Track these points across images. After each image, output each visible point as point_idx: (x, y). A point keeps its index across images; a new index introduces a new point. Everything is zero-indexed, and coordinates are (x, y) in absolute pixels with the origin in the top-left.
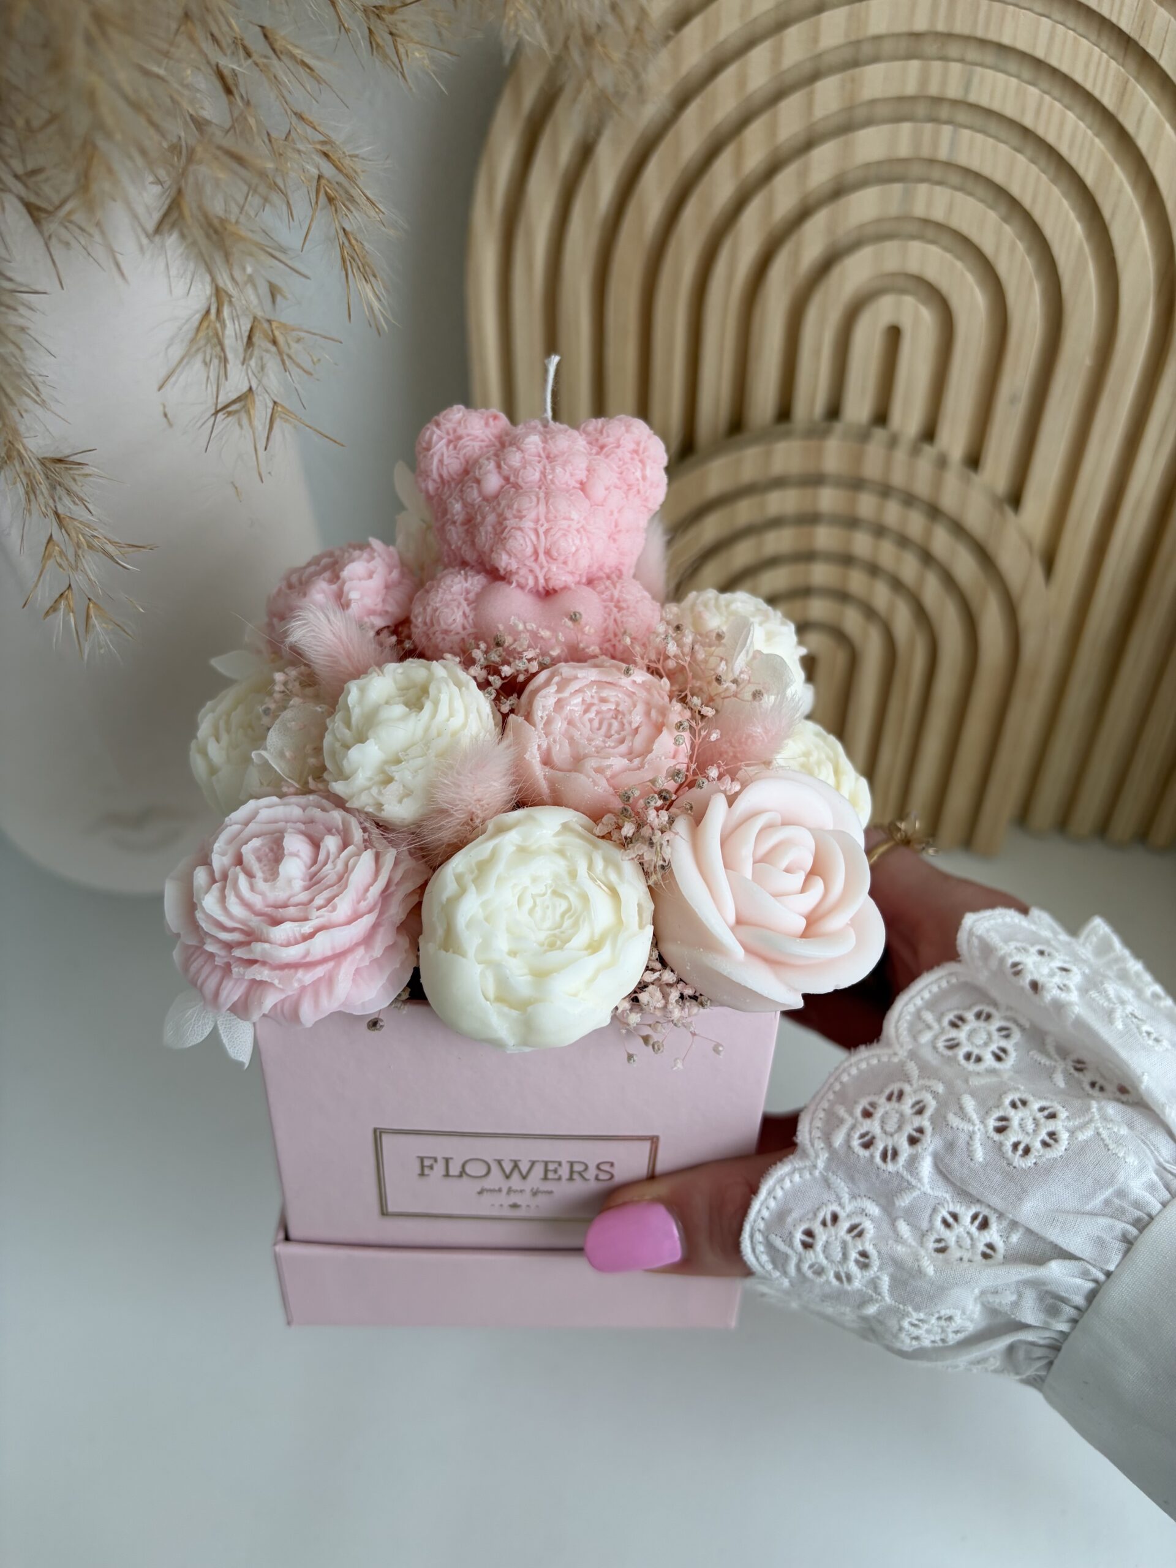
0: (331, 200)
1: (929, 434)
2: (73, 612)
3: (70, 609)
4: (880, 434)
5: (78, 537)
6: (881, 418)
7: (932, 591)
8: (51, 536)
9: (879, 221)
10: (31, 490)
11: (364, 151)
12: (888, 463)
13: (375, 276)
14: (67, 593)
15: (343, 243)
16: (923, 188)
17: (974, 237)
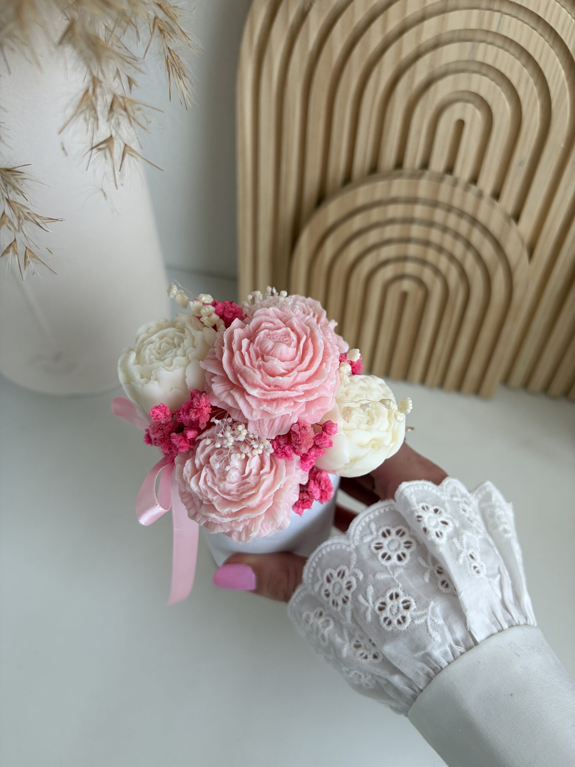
1: (474, 180)
2: (17, 254)
3: (15, 252)
4: (449, 178)
5: (19, 213)
6: (450, 169)
7: (470, 262)
8: (4, 212)
9: (457, 62)
12: (452, 194)
14: (14, 244)
15: (168, 56)
16: (482, 45)
17: (508, 74)
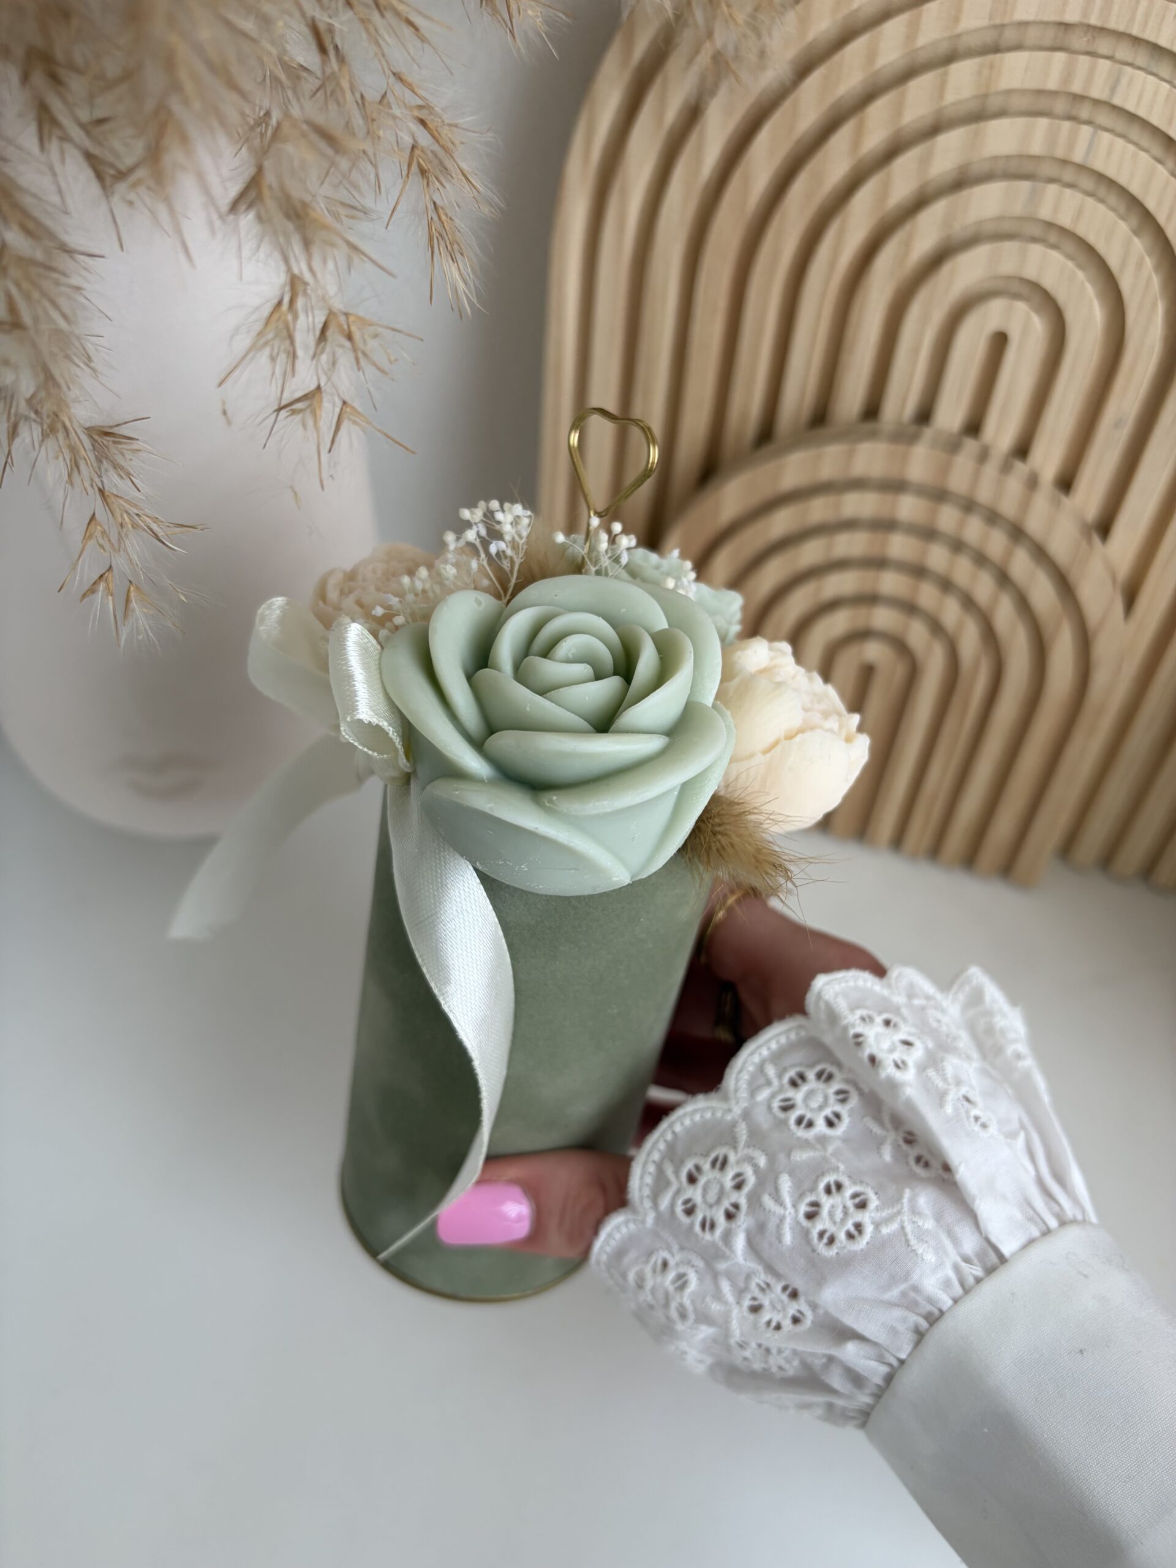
0: (423, 173)
1: (1022, 450)
2: (111, 596)
3: (109, 592)
4: (971, 446)
5: (123, 518)
6: (974, 427)
7: (1005, 614)
8: (93, 516)
9: (1000, 219)
10: (74, 463)
12: (976, 476)
13: (462, 254)
14: (107, 574)
15: (433, 219)
16: (1053, 188)
17: (1101, 248)
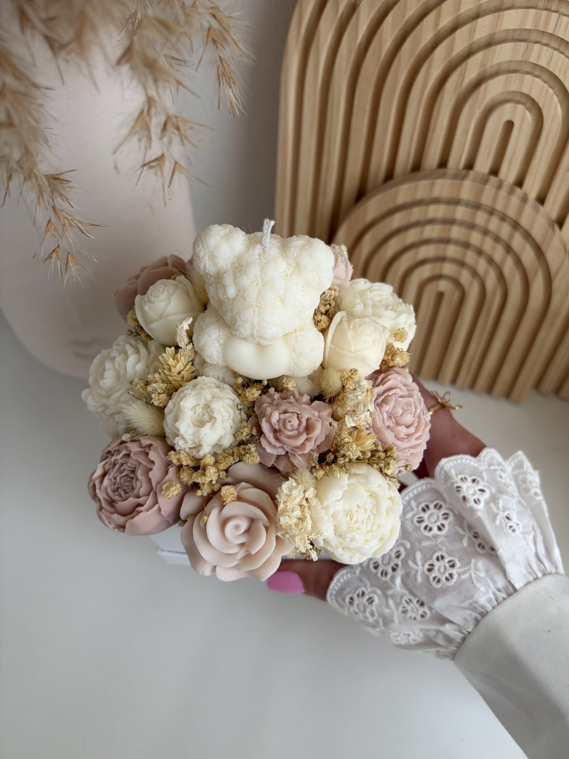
0: (214, 41)
1: (520, 182)
2: (59, 259)
3: (58, 258)
4: (493, 180)
5: (64, 221)
6: (495, 171)
7: (509, 266)
8: (50, 220)
9: (510, 62)
10: (41, 194)
11: (236, 14)
12: (496, 196)
13: (234, 84)
14: (57, 249)
15: (219, 66)
16: (537, 46)
17: (562, 77)
